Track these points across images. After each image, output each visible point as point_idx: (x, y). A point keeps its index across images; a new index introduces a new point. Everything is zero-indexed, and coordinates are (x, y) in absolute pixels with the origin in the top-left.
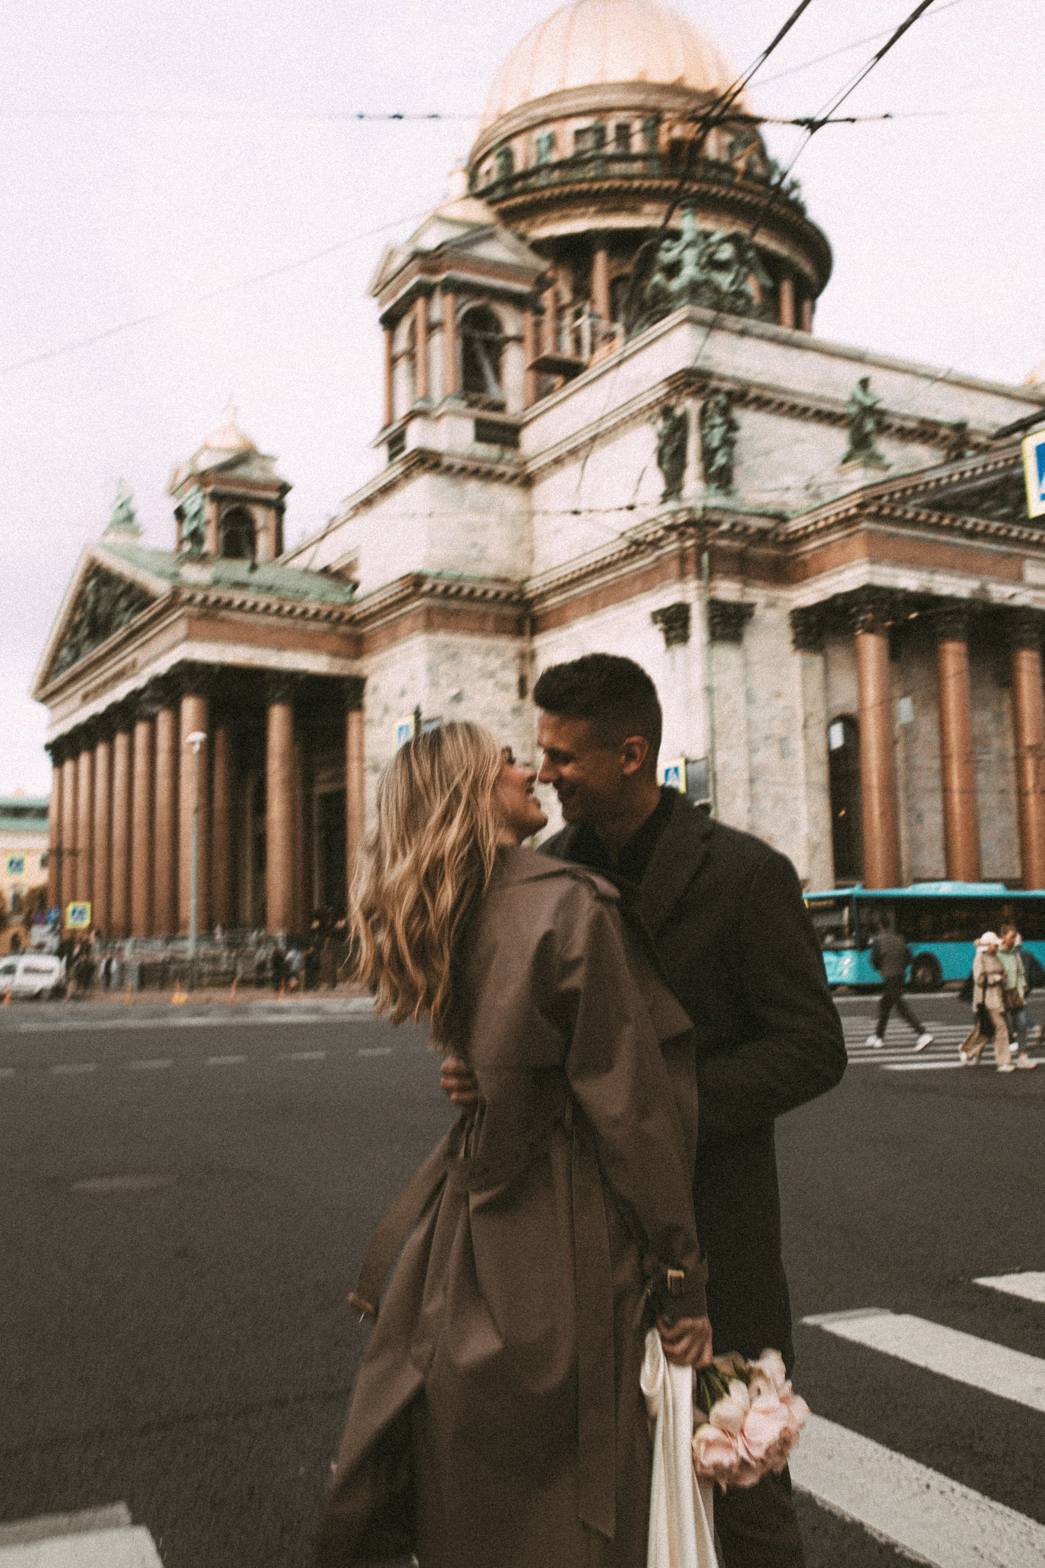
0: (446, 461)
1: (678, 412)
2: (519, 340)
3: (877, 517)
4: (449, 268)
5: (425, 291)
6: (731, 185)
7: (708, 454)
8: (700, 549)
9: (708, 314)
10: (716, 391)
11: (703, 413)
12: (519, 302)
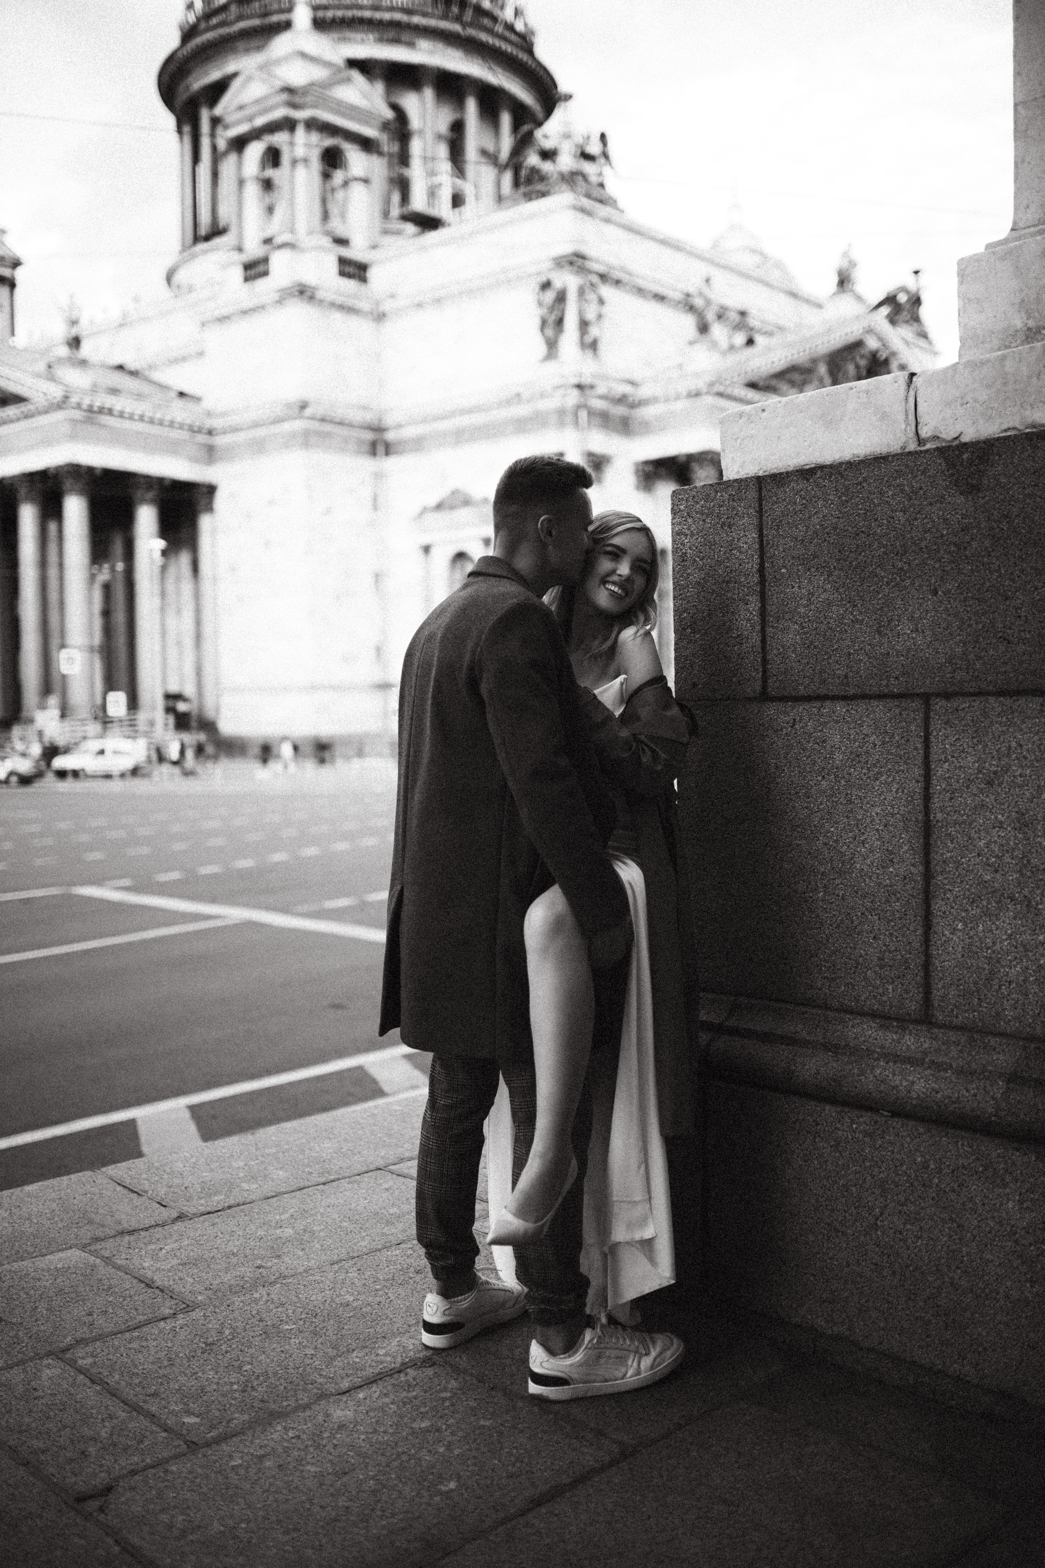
0: (320, 295)
1: (558, 284)
2: (366, 181)
3: (720, 395)
4: (315, 106)
5: (289, 125)
6: (490, 31)
7: (584, 325)
8: (579, 407)
9: (586, 203)
10: (590, 272)
11: (581, 292)
12: (367, 145)
